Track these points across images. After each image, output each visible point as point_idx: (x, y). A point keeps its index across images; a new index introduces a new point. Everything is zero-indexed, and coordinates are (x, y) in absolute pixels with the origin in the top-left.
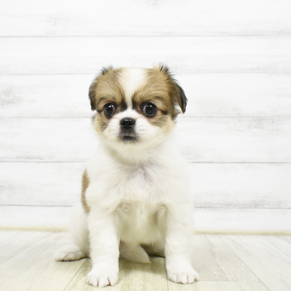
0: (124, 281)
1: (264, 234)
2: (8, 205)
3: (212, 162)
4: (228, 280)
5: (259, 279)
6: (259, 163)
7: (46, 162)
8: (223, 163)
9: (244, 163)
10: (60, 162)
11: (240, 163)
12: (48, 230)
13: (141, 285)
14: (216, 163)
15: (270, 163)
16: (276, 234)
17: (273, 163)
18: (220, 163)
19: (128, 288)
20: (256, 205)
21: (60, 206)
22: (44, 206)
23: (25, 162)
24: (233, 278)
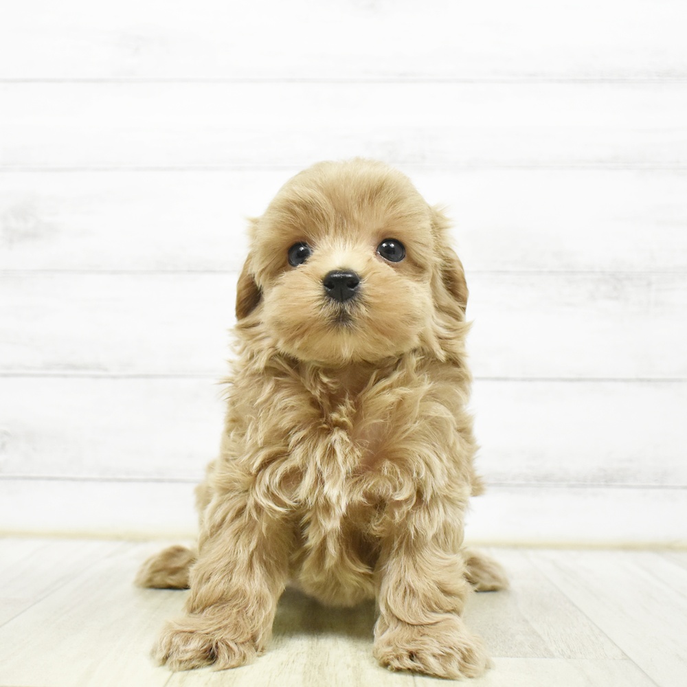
0: (308, 657)
1: (627, 548)
2: (25, 478)
3: (506, 379)
4: (552, 656)
5: (624, 653)
6: (615, 380)
7: (114, 377)
8: (531, 380)
9: (579, 380)
10: (147, 376)
11: (571, 380)
12: (118, 538)
13: (348, 666)
14: (515, 380)
15: (641, 380)
16: (656, 548)
17: (649, 380)
18: (524, 380)
19: (319, 673)
20: (607, 479)
21: (146, 481)
22: (108, 480)
23: (65, 376)
24: (562, 650)
